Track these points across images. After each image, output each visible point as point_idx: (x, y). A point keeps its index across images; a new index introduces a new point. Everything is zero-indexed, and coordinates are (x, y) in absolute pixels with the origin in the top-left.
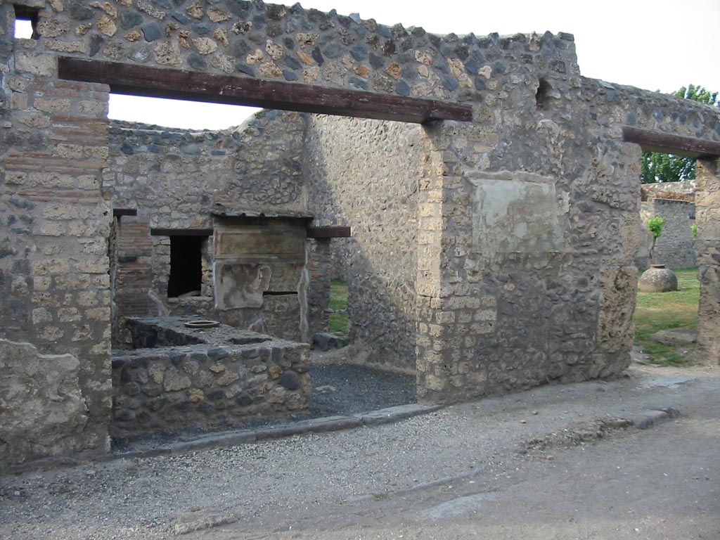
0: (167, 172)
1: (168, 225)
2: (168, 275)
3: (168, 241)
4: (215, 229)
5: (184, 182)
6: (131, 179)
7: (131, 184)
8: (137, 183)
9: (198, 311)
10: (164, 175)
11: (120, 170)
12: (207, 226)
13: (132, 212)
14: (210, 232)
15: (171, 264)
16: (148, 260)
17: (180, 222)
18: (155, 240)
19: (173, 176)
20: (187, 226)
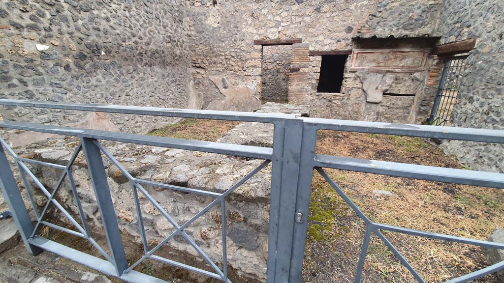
0: (325, 12)
1: (321, 48)
2: (318, 79)
3: (320, 58)
4: (353, 50)
5: (336, 18)
6: (300, 19)
7: (300, 23)
8: (304, 21)
9: (334, 101)
10: (322, 14)
11: (294, 14)
12: (349, 48)
13: (299, 41)
14: (350, 52)
15: (321, 73)
16: (306, 70)
17: (330, 45)
18: (312, 58)
19: (328, 15)
20: (333, 49)
